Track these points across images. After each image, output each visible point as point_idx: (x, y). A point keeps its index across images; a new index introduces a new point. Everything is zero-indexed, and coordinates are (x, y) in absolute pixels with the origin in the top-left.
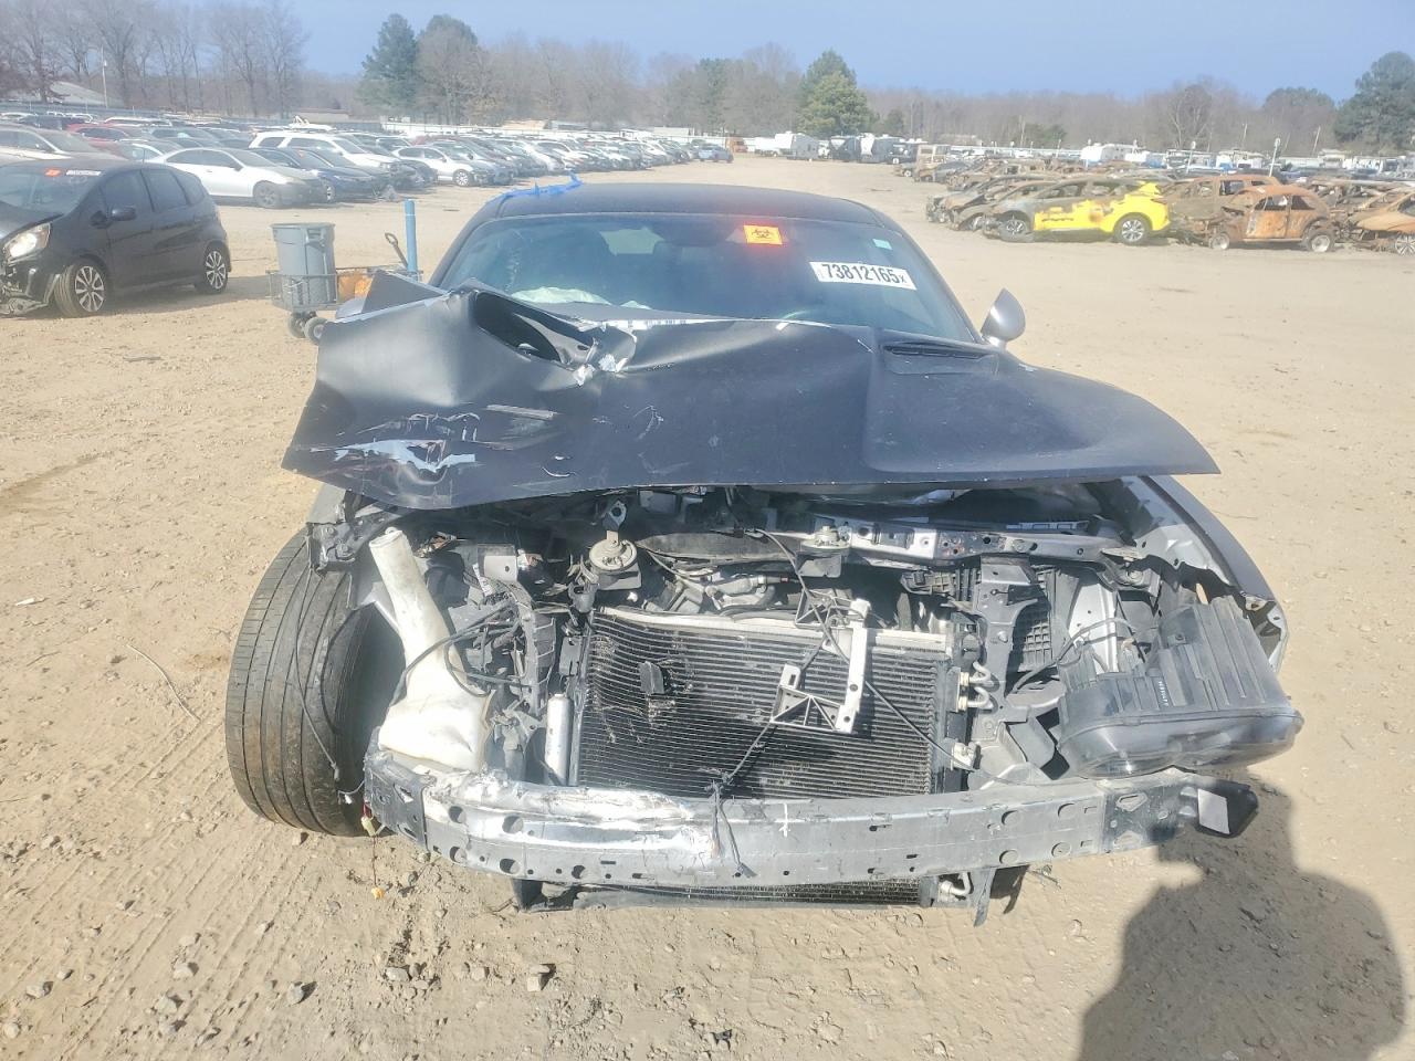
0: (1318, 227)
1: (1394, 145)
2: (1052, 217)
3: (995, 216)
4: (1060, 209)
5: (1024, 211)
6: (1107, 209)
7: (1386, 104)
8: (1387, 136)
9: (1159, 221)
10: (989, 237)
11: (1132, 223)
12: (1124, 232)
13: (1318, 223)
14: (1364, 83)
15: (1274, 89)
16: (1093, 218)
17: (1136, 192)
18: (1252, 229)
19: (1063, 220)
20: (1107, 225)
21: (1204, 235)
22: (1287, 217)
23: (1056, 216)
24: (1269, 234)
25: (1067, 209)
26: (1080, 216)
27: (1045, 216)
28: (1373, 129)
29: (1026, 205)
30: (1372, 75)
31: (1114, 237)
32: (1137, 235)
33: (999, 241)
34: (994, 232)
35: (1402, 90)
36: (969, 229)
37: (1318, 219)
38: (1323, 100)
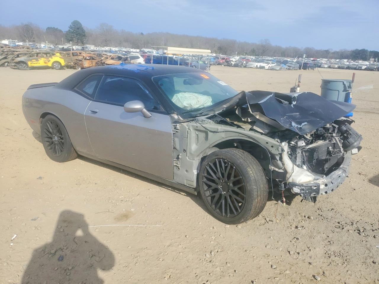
0: (98, 64)
1: (81, 43)
2: (33, 62)
3: (15, 62)
4: (35, 60)
5: (24, 61)
6: (48, 60)
7: (77, 33)
8: (79, 41)
9: (63, 63)
10: (14, 69)
11: (56, 64)
12: (54, 66)
13: (98, 63)
14: (71, 27)
15: (47, 27)
16: (45, 63)
17: (55, 56)
18: (85, 65)
19: (37, 63)
20: (50, 64)
21: (74, 66)
22: (92, 61)
23: (34, 63)
24: (89, 66)
25: (37, 60)
26: (41, 62)
27: (31, 62)
28: (76, 39)
29: (25, 59)
30: (72, 26)
31: (52, 68)
32: (58, 67)
33: (18, 70)
34: (16, 67)
35: (80, 30)
36: (4, 67)
37: (98, 62)
38: (61, 31)
